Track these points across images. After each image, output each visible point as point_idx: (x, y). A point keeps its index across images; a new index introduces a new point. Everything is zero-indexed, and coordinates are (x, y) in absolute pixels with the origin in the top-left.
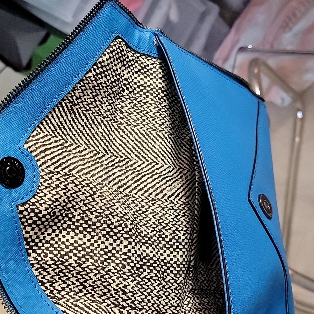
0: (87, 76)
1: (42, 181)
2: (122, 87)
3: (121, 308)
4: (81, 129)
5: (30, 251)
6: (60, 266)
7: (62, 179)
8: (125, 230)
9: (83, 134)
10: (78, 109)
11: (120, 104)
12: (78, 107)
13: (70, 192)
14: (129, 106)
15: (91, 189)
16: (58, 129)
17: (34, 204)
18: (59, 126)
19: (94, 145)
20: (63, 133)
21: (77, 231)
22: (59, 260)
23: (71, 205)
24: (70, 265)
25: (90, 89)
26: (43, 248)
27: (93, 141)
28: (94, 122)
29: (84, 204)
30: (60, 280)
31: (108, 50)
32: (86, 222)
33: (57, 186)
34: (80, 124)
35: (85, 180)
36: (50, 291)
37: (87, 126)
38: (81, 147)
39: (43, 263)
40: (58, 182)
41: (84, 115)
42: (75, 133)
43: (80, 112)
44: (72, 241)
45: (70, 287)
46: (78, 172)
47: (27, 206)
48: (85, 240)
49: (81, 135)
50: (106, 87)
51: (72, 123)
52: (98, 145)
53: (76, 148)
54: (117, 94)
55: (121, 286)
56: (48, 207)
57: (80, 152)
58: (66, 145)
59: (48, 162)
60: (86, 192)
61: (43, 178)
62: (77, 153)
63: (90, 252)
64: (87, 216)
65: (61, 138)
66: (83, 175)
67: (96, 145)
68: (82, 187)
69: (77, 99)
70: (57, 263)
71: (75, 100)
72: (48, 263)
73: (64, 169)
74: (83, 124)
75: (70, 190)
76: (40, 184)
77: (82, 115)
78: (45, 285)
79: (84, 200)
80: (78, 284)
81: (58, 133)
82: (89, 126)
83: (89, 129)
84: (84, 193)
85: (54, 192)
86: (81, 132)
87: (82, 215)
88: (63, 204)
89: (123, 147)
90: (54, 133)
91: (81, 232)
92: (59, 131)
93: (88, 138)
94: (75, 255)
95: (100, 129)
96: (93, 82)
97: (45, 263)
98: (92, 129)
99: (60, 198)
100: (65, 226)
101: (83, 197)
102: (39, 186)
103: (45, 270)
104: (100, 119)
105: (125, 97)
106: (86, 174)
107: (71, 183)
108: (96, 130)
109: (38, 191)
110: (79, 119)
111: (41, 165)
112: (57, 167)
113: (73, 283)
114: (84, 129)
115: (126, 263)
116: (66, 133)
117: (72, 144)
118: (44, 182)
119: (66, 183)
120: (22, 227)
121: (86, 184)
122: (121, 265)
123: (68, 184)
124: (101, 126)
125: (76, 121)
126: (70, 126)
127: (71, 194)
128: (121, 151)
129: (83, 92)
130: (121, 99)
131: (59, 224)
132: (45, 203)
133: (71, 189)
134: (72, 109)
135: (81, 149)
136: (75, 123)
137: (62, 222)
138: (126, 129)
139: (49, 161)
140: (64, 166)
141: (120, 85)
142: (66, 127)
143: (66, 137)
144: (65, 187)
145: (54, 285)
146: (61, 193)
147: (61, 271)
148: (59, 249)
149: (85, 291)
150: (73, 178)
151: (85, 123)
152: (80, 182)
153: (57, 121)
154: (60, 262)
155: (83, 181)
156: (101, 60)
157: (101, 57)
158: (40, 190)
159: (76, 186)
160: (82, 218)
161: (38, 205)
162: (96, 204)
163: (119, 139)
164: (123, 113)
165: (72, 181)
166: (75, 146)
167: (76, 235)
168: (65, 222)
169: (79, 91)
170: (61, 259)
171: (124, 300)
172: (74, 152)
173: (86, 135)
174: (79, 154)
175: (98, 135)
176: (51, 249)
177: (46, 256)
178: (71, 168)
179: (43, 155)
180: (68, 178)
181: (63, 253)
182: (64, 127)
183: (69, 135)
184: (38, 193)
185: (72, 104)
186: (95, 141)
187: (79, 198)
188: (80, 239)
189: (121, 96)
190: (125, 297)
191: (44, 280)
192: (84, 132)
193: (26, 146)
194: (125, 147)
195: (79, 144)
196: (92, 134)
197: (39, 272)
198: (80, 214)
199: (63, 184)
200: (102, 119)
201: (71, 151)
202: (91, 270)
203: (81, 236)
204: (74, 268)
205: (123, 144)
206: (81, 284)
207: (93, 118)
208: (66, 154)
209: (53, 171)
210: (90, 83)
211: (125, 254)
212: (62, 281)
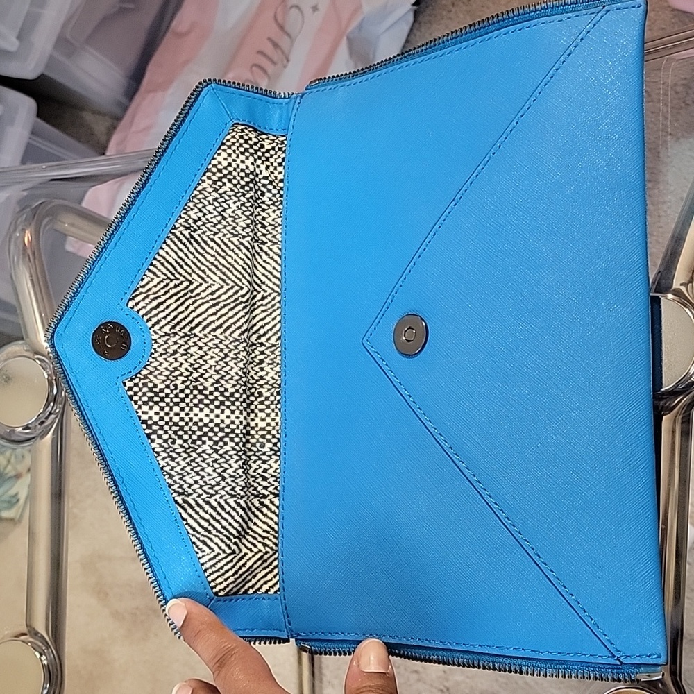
0: (200, 188)
1: (155, 346)
2: (259, 189)
3: (261, 498)
4: (212, 260)
5: (153, 437)
6: (192, 454)
7: (181, 342)
8: (260, 399)
9: (216, 267)
10: (201, 235)
11: (259, 215)
12: (200, 232)
13: (193, 358)
14: (273, 216)
15: (222, 350)
16: (178, 267)
17: (145, 377)
18: (178, 263)
19: (234, 279)
20: (186, 271)
21: (212, 407)
22: (190, 447)
23: (199, 374)
24: (204, 452)
25: (210, 204)
26: (170, 432)
27: (233, 273)
28: (229, 248)
29: (215, 371)
30: (192, 472)
31: (223, 147)
32: (222, 394)
33: (175, 352)
34: (208, 253)
35: (212, 339)
36: (178, 485)
37: (220, 255)
38: (214, 285)
39: (171, 451)
40: (176, 347)
41: (212, 240)
42: (203, 268)
43: (206, 238)
44: (206, 420)
45: (204, 479)
46: (204, 329)
47: (137, 381)
48: (223, 417)
49: (213, 268)
50: (235, 196)
51: (197, 255)
52: (240, 277)
53: (207, 288)
54: (254, 201)
55: (260, 471)
56: (165, 378)
57: (213, 293)
58: (192, 287)
59: (161, 321)
60: (214, 355)
61: (156, 342)
62: (207, 296)
63: (231, 432)
64: (222, 386)
65: (183, 279)
66: (209, 333)
67: (238, 278)
68: (209, 350)
69: (195, 222)
70: (188, 451)
71: (193, 225)
72: (177, 451)
73: (184, 328)
74: (213, 252)
75: (192, 355)
76: (153, 351)
77: (209, 242)
78: (174, 478)
79: (215, 366)
80: (215, 475)
81: (179, 273)
82: (223, 254)
83: (223, 257)
84: (212, 357)
85: (171, 359)
86: (213, 264)
87: (215, 386)
88: (187, 374)
89: (266, 276)
90: (173, 274)
91: (217, 407)
92: (179, 270)
93: (224, 270)
94: (210, 439)
95: (241, 255)
96: (212, 194)
97: (174, 451)
98: (227, 258)
99: (180, 366)
100: (196, 401)
101: (212, 362)
102: (152, 353)
103: (173, 459)
104: (238, 240)
105: (266, 203)
106: (214, 330)
107: (193, 346)
108: (235, 256)
109: (151, 360)
110: (206, 247)
111: (153, 326)
112: (174, 327)
113: (209, 475)
114: (216, 260)
115: (265, 441)
116: (190, 271)
117: (201, 284)
118: (159, 347)
119: (186, 346)
120: (136, 407)
121: (214, 344)
122: (258, 445)
123: (189, 348)
124: (241, 250)
125: (202, 251)
126: (195, 260)
127: (195, 360)
128: (263, 283)
129: (201, 211)
130: (260, 207)
131: (187, 400)
132: (161, 374)
133: (194, 354)
134: (192, 237)
135: (214, 288)
136: (202, 255)
137: (191, 396)
138: (271, 250)
139: (163, 320)
140: (183, 323)
141: (257, 188)
142: (190, 263)
143: (191, 276)
144: (185, 352)
145: (184, 478)
146: (181, 360)
147: (193, 461)
148: (190, 433)
149: (223, 484)
150: (196, 339)
151: (216, 251)
152: (205, 343)
153: (176, 257)
154: (191, 450)
155: (210, 341)
156: (214, 162)
157: (214, 159)
158: (153, 358)
159: (201, 348)
160: (217, 390)
161: (151, 377)
162: (231, 370)
163: (261, 266)
164: (266, 227)
165: (195, 343)
166: (205, 285)
167: (212, 411)
168: (195, 397)
169: (194, 211)
170: (192, 445)
171: (265, 488)
172: (203, 295)
173: (220, 267)
174: (210, 297)
175: (238, 263)
176: (180, 433)
177: (174, 442)
178: (193, 325)
179: (154, 312)
180: (189, 340)
181: (194, 437)
182: (186, 264)
183: (194, 272)
184: (151, 362)
185: (189, 231)
186: (235, 272)
187: (207, 363)
188: (217, 416)
189: (261, 203)
190: (265, 484)
191: (173, 473)
192: (216, 263)
193: (131, 304)
194: (270, 276)
195: (211, 282)
196: (230, 264)
197: (167, 463)
198: (212, 384)
199: (183, 348)
200: (241, 240)
201: (198, 295)
202: (231, 456)
203: (217, 412)
204: (209, 455)
205: (266, 273)
206: (220, 475)
207: (226, 241)
208: (190, 301)
209: (169, 332)
210: (208, 197)
211: (263, 429)
212: (195, 472)
